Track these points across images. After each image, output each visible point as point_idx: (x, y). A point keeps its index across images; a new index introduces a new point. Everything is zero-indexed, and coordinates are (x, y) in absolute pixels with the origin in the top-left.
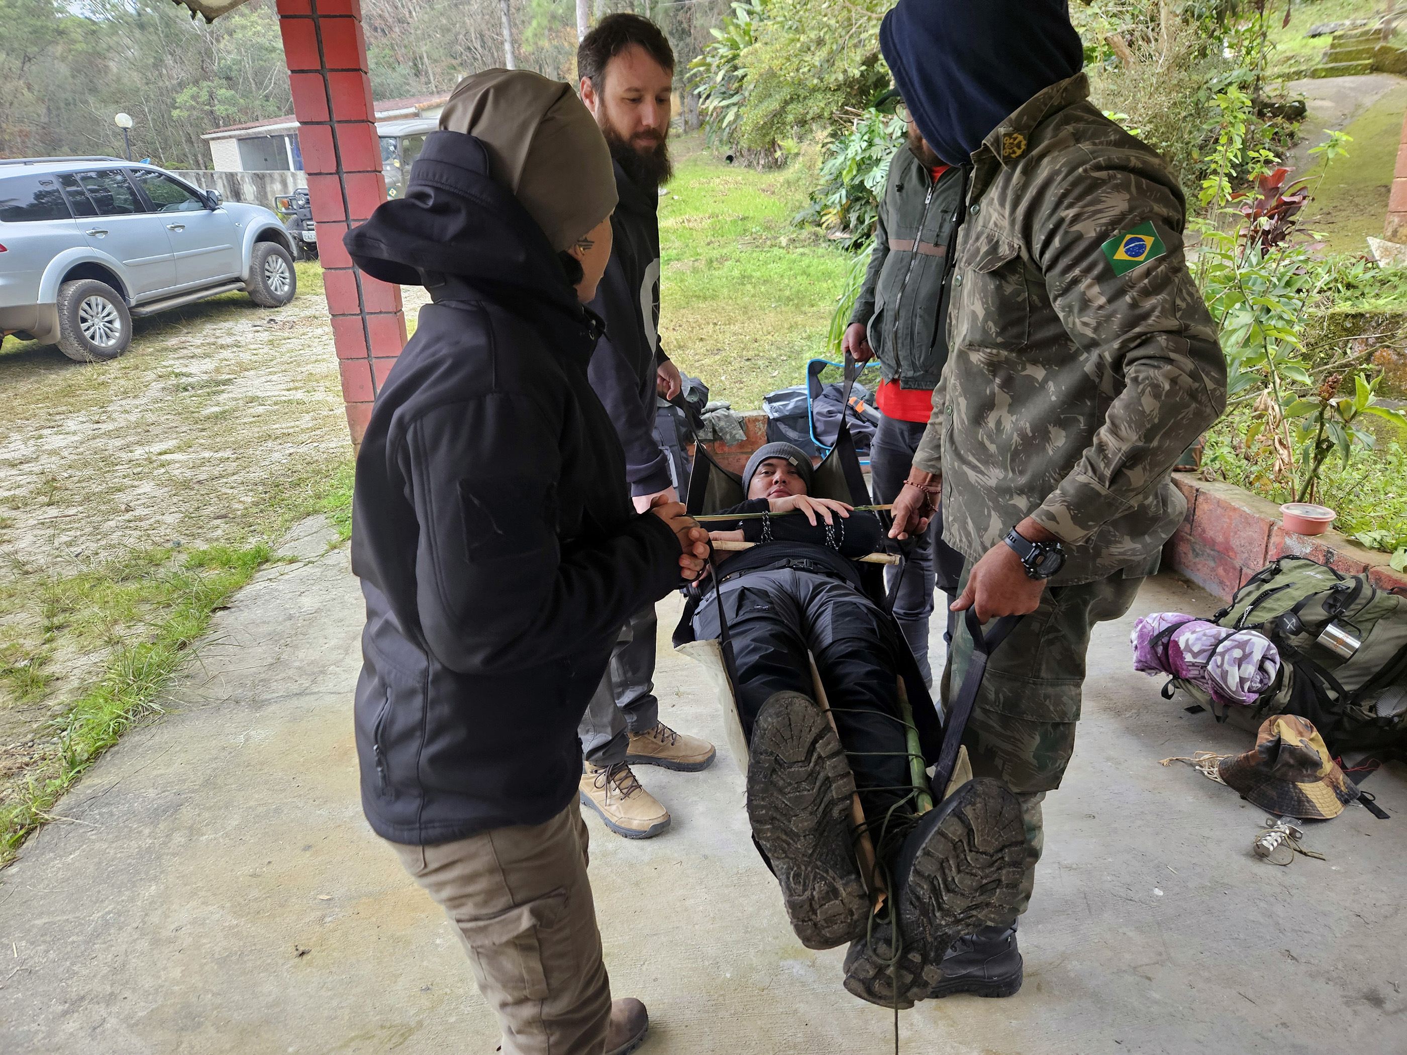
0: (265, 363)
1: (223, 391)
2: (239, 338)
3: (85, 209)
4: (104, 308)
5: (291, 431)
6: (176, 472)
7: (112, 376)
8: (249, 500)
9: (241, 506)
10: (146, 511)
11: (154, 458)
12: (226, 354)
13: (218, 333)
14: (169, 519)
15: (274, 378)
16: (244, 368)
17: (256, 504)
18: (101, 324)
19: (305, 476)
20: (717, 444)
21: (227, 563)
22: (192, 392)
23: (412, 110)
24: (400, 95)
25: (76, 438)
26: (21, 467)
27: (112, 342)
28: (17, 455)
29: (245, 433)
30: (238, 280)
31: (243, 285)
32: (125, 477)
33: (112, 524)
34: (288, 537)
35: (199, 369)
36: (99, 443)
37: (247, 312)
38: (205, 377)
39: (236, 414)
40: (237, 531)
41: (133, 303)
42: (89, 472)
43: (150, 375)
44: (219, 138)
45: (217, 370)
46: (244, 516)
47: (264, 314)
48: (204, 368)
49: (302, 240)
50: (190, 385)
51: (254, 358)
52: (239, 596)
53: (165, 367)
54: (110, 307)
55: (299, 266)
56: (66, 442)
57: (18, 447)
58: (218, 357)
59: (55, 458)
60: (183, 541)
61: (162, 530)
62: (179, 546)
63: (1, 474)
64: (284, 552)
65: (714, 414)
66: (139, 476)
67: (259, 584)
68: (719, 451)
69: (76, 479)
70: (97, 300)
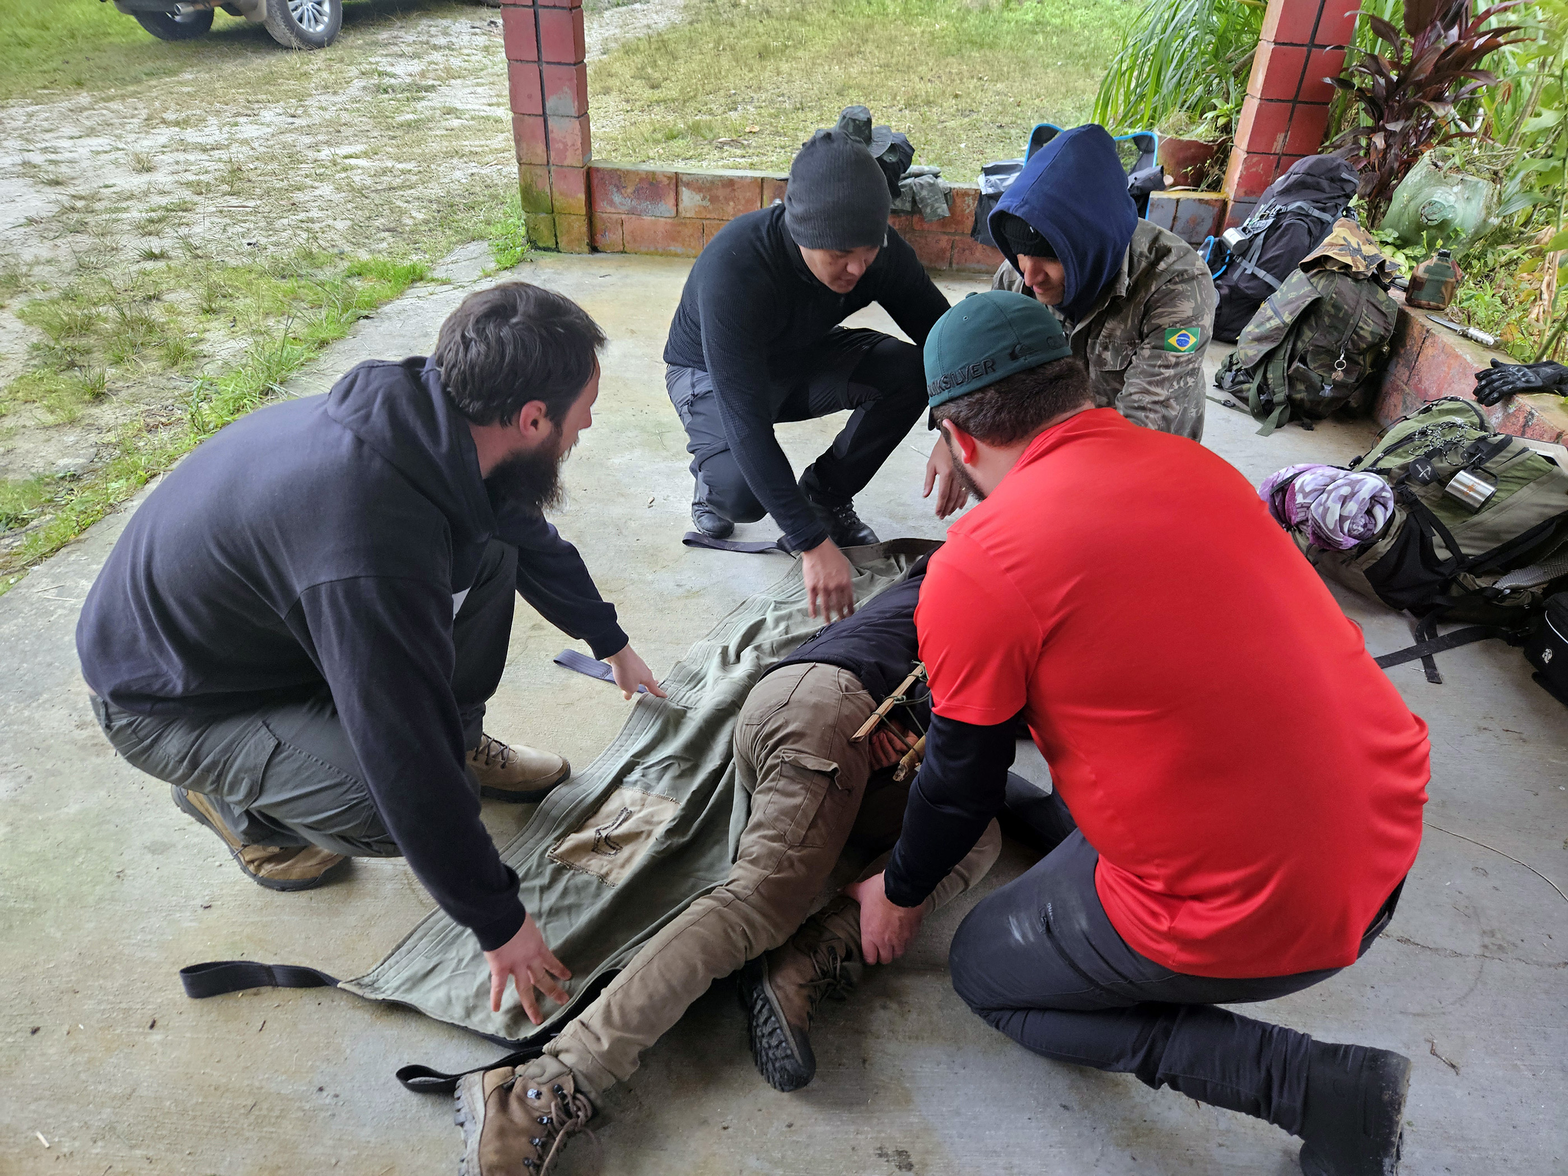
0: (475, 72)
1: (423, 98)
2: (454, 40)
5: (479, 150)
6: (357, 179)
7: (316, 67)
8: (420, 216)
9: (410, 222)
10: (320, 214)
11: (339, 161)
12: (436, 56)
13: (433, 30)
14: (338, 224)
15: (479, 90)
16: (451, 74)
17: (426, 222)
18: (310, 5)
19: (481, 199)
20: (916, 218)
21: (383, 275)
22: (391, 95)
25: (269, 130)
26: (212, 153)
27: (320, 28)
28: (211, 140)
29: (435, 147)
34: (448, 259)
35: (404, 70)
36: (289, 138)
37: (468, 9)
38: (409, 80)
39: (431, 125)
40: (402, 246)
42: (273, 166)
43: (353, 71)
45: (423, 74)
46: (412, 232)
47: (483, 13)
48: (410, 69)
50: (391, 86)
51: (466, 65)
52: (386, 308)
53: (371, 63)
56: (260, 133)
57: (212, 132)
58: (427, 58)
59: (245, 149)
60: (347, 248)
61: (331, 235)
62: (342, 253)
63: (191, 157)
64: (439, 273)
65: (917, 180)
66: (320, 177)
67: (408, 301)
68: (917, 227)
69: (259, 172)
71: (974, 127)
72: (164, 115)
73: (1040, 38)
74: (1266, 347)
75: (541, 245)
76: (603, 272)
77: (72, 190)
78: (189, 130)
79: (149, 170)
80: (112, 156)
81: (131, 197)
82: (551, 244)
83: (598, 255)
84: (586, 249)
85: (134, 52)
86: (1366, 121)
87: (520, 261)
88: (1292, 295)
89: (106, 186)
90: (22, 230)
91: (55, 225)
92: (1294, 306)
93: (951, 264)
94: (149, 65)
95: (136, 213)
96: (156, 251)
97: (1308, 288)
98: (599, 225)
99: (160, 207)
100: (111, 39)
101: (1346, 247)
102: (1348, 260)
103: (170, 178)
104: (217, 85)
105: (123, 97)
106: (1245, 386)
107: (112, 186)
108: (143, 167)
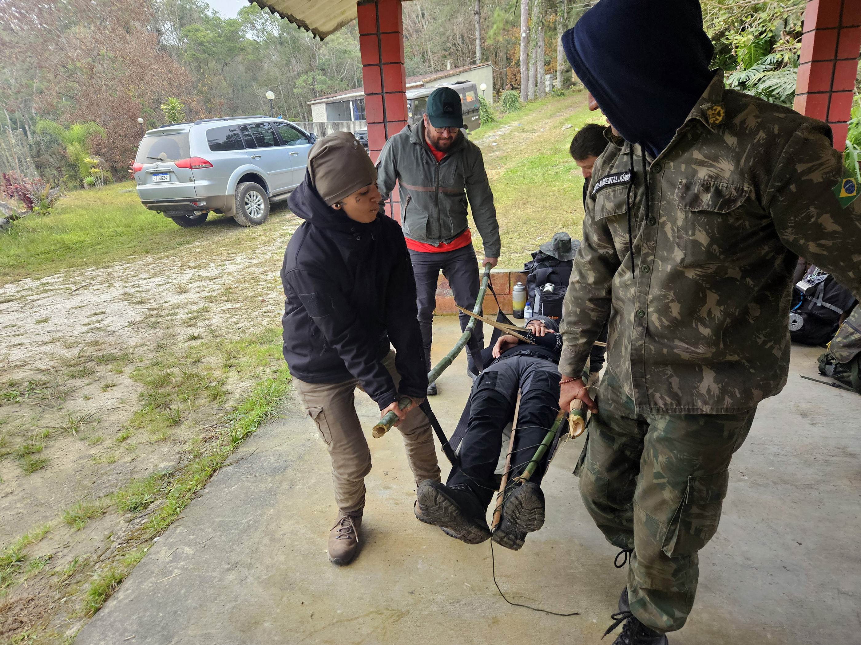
3: (250, 145)
4: (257, 197)
7: (259, 234)
18: (255, 206)
23: (420, 83)
24: (414, 75)
25: (240, 267)
26: (215, 281)
27: (259, 216)
28: (213, 274)
32: (263, 288)
36: (251, 270)
41: (271, 195)
42: (246, 285)
43: (277, 234)
44: (316, 103)
54: (259, 196)
56: (236, 268)
57: (213, 270)
59: (230, 277)
63: (205, 284)
69: (240, 288)
70: (254, 193)
72: (189, 264)
77: (149, 306)
78: (202, 270)
79: (185, 292)
80: (167, 286)
81: (179, 307)
85: (172, 234)
89: (165, 302)
90: (128, 329)
91: (143, 325)
94: (179, 240)
95: (183, 315)
96: (196, 335)
99: (194, 311)
100: (159, 229)
103: (196, 295)
104: (213, 247)
105: (168, 256)
107: (169, 301)
108: (183, 291)
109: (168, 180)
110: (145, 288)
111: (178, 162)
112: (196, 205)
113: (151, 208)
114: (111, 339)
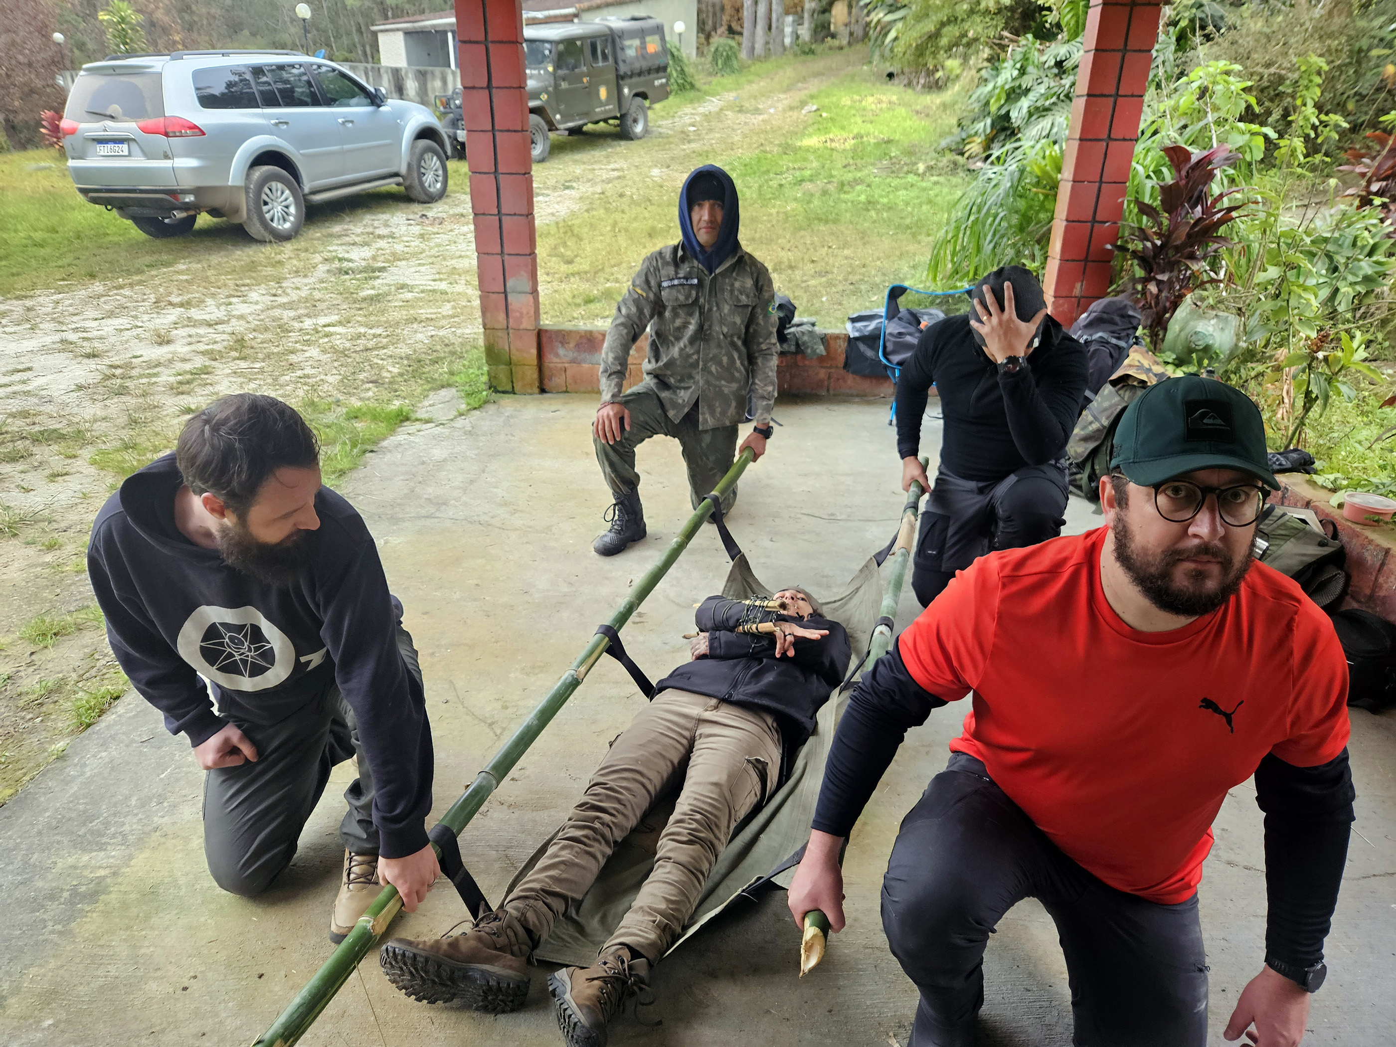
0: (415, 255)
1: (378, 277)
2: (394, 230)
3: (270, 100)
4: (282, 193)
5: (434, 316)
6: (338, 342)
7: (287, 256)
8: (396, 370)
9: (388, 375)
10: (313, 371)
11: (320, 329)
12: (382, 243)
13: (376, 223)
14: (330, 379)
15: (423, 269)
16: (396, 258)
17: (401, 375)
18: (279, 208)
19: (442, 355)
20: (799, 357)
21: (375, 417)
22: (352, 276)
23: (571, 10)
25: (259, 307)
26: (216, 327)
27: (287, 225)
28: (213, 317)
29: (396, 315)
30: (396, 175)
31: (400, 180)
33: (287, 378)
34: (426, 403)
35: (359, 256)
36: (277, 312)
37: (402, 205)
38: (364, 263)
39: (390, 298)
40: (385, 395)
41: (307, 190)
42: (268, 336)
43: (318, 258)
44: (387, 30)
45: (374, 258)
46: (391, 383)
47: (417, 208)
48: (363, 255)
49: (456, 139)
50: (350, 269)
51: (406, 250)
52: (385, 443)
53: (330, 251)
54: (287, 192)
55: (451, 165)
56: (250, 309)
57: (212, 311)
58: (376, 245)
59: (242, 322)
60: (341, 397)
61: (325, 387)
62: (338, 401)
63: (200, 331)
64: (421, 414)
65: (799, 329)
66: (308, 343)
67: (401, 436)
68: (800, 364)
69: (259, 340)
70: (277, 186)
71: (830, 284)
72: (169, 299)
73: (873, 213)
74: (1091, 446)
75: (500, 389)
76: (553, 408)
77: (107, 361)
78: (193, 310)
79: (169, 342)
80: (135, 332)
81: (158, 365)
82: (509, 388)
83: (546, 395)
84: (537, 390)
85: (133, 247)
86: (1139, 273)
87: (486, 402)
88: (1106, 404)
89: (135, 357)
90: (75, 394)
91: (101, 390)
92: (1109, 412)
93: (828, 390)
94: (148, 259)
95: (166, 377)
97: (1117, 399)
98: (547, 372)
99: (186, 372)
100: (110, 238)
101: (1140, 367)
102: (1143, 377)
103: (188, 348)
104: (209, 273)
105: (131, 285)
106: (1078, 476)
107: (141, 356)
108: (163, 340)
109: (126, 153)
110: (96, 333)
111: (142, 123)
112: (177, 199)
113: (95, 201)
114: (48, 408)
